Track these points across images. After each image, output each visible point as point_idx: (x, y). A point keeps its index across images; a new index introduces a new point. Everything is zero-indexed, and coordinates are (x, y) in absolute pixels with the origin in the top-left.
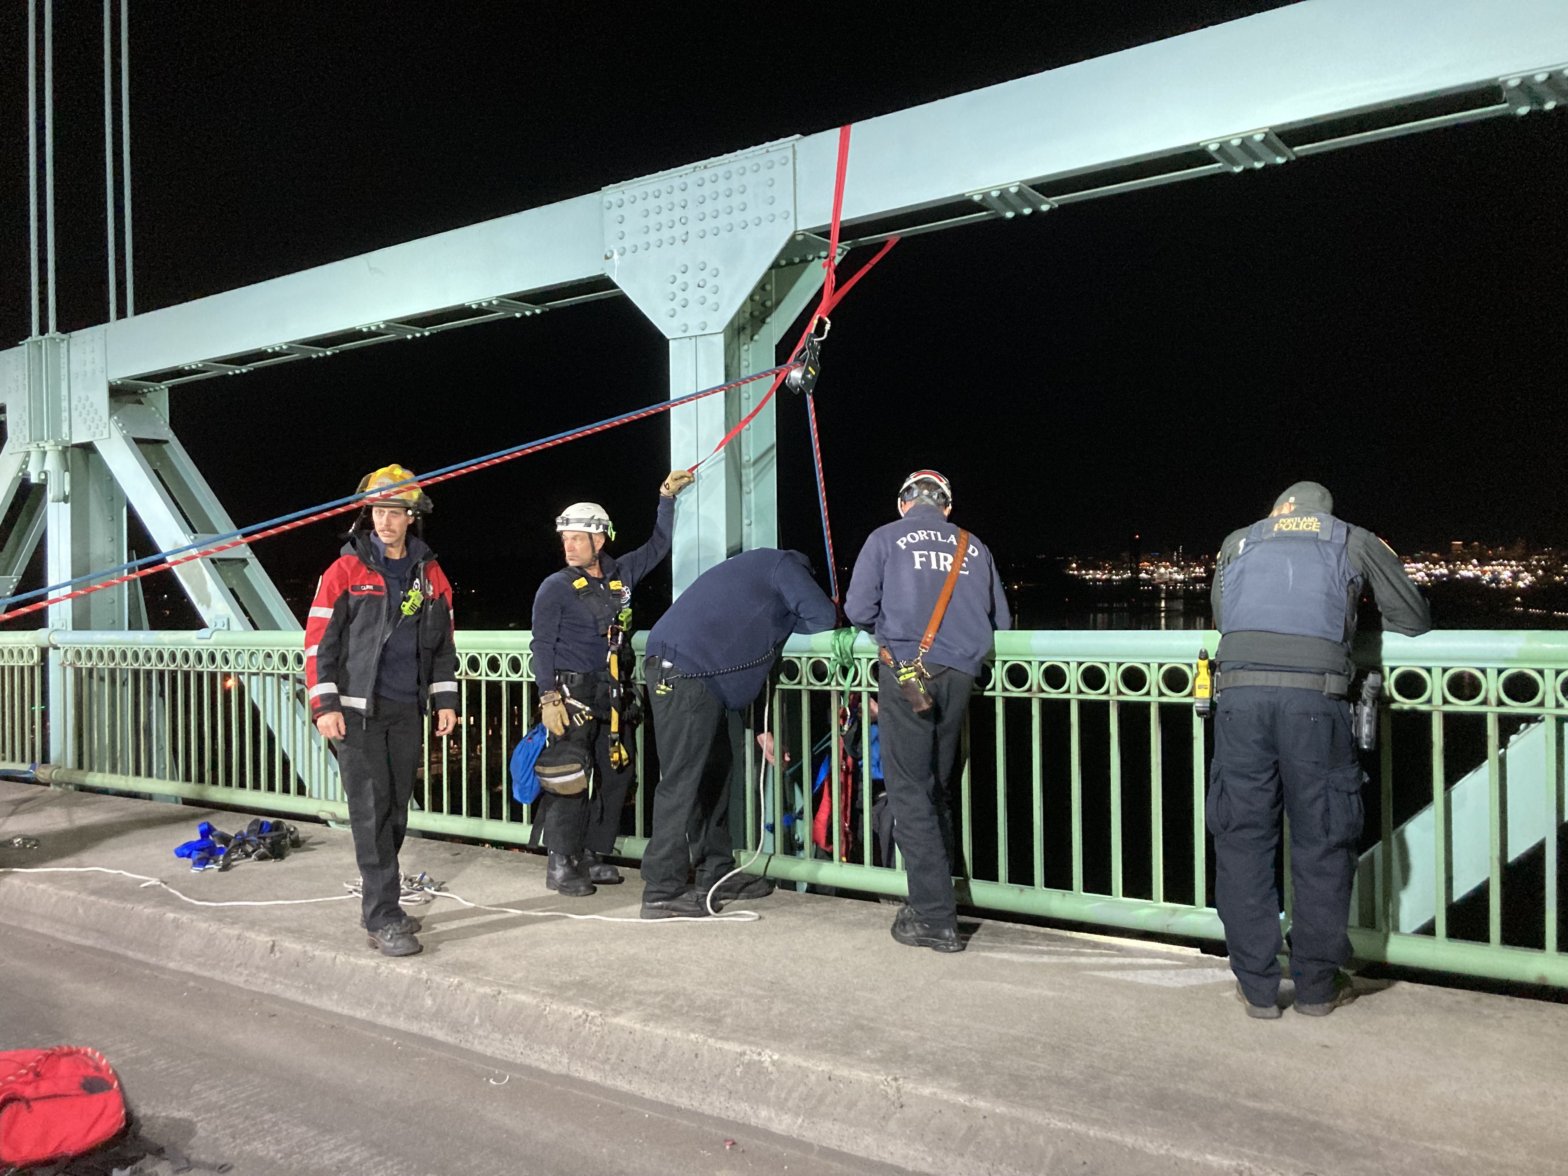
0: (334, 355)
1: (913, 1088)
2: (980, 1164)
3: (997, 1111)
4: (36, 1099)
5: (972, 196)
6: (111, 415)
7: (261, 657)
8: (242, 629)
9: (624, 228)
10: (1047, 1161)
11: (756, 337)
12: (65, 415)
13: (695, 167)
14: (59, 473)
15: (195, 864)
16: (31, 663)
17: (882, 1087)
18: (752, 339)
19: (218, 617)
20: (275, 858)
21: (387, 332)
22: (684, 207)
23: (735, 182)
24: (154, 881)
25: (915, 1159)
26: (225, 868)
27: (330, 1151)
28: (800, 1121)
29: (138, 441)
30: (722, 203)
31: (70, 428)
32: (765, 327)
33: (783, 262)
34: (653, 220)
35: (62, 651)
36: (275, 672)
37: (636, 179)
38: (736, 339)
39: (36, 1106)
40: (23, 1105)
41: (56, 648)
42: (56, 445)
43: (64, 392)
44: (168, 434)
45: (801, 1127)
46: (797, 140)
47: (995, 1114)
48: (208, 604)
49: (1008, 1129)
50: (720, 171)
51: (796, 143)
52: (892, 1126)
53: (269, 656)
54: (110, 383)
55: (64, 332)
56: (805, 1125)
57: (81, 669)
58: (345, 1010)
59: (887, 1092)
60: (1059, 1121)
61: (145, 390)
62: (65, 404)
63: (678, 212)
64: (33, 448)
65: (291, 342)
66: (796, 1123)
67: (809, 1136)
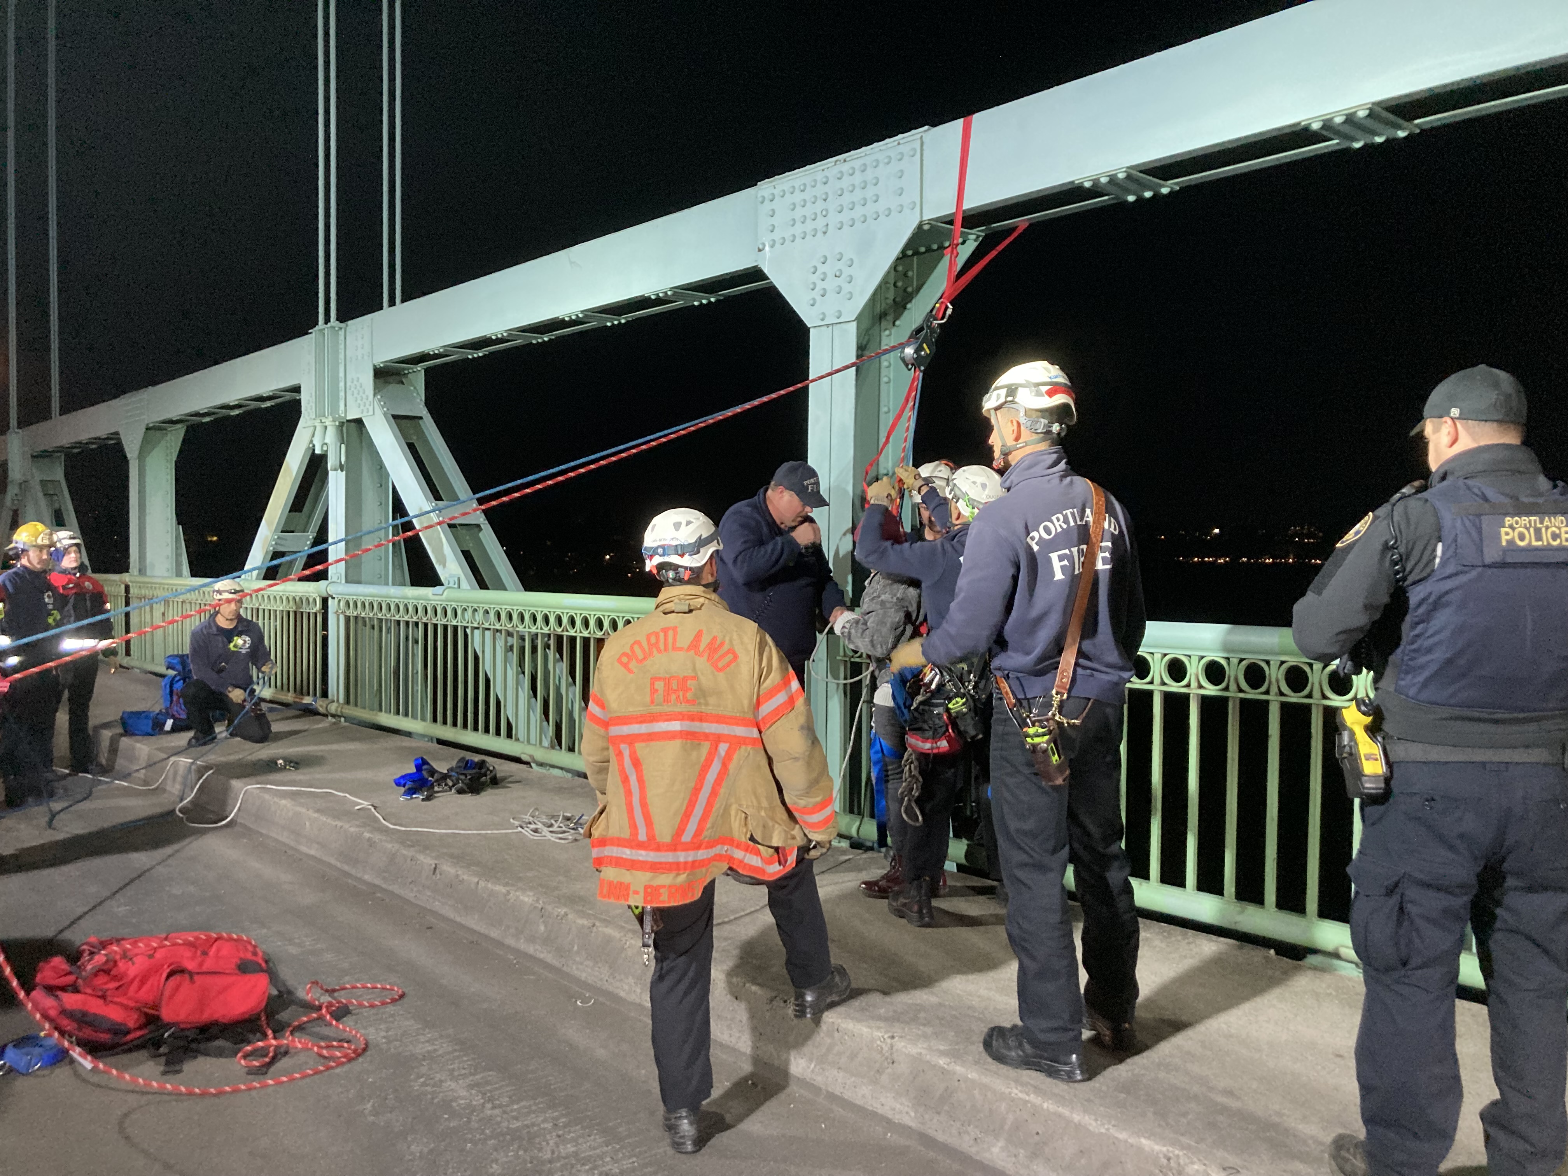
0: (550, 340)
1: (904, 1046)
2: (952, 1123)
3: (969, 1076)
4: (198, 973)
5: (1082, 183)
6: (375, 395)
7: (481, 612)
8: (469, 588)
9: (774, 221)
10: (1006, 1127)
11: (897, 323)
12: (342, 394)
13: (836, 161)
14: (336, 445)
15: (406, 793)
16: (314, 611)
17: (878, 1042)
18: (894, 324)
19: (451, 576)
20: (472, 793)
21: (586, 320)
22: (825, 200)
23: (870, 174)
24: (365, 804)
25: (901, 1112)
26: (428, 798)
27: (423, 1043)
28: (813, 1066)
29: (395, 417)
30: (858, 195)
31: (346, 405)
32: (906, 313)
33: (910, 253)
34: (799, 213)
35: (336, 601)
36: (492, 627)
37: (787, 174)
38: (878, 325)
39: (196, 977)
40: (187, 976)
41: (333, 598)
42: (334, 421)
43: (342, 374)
44: (424, 412)
45: (813, 1071)
46: (925, 131)
47: (967, 1079)
48: (444, 564)
49: (976, 1092)
50: (857, 164)
51: (924, 135)
52: (885, 1079)
53: (487, 612)
54: (374, 366)
55: (341, 322)
56: (817, 1070)
57: (349, 617)
58: (481, 928)
59: (882, 1048)
60: (1021, 1092)
61: (406, 372)
62: (342, 384)
63: (820, 205)
64: (317, 423)
65: (510, 330)
66: (809, 1068)
67: (819, 1080)
